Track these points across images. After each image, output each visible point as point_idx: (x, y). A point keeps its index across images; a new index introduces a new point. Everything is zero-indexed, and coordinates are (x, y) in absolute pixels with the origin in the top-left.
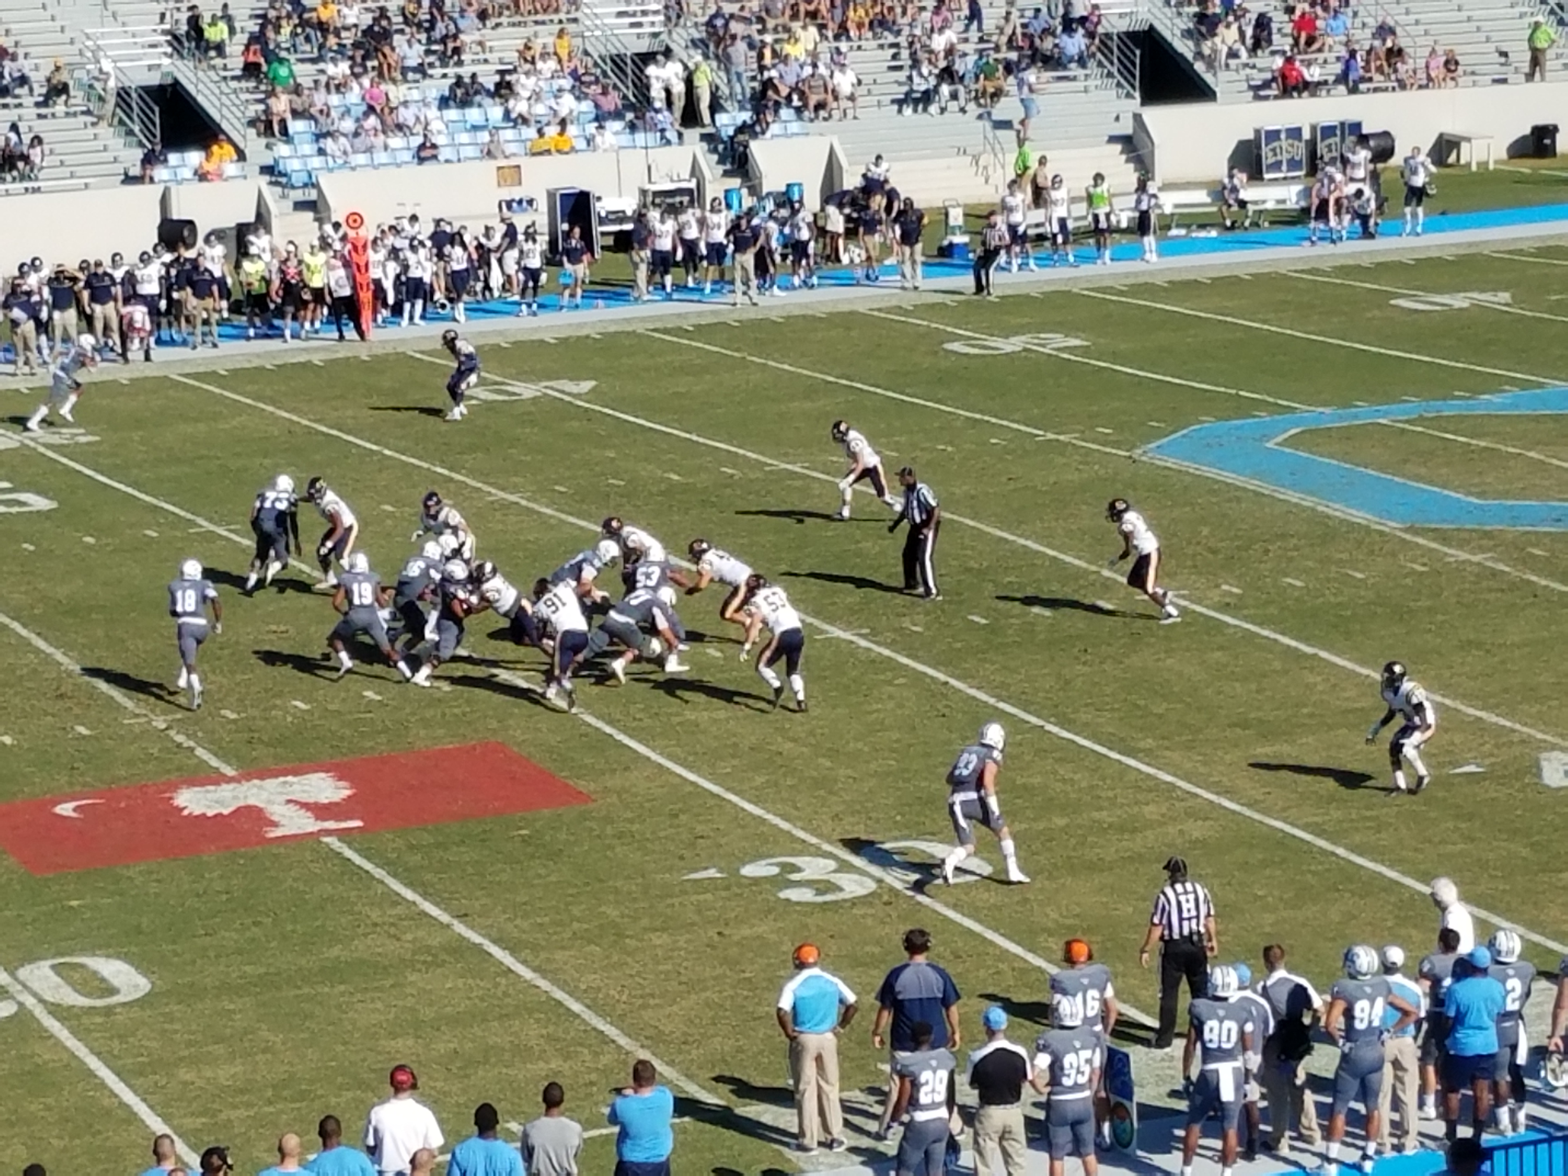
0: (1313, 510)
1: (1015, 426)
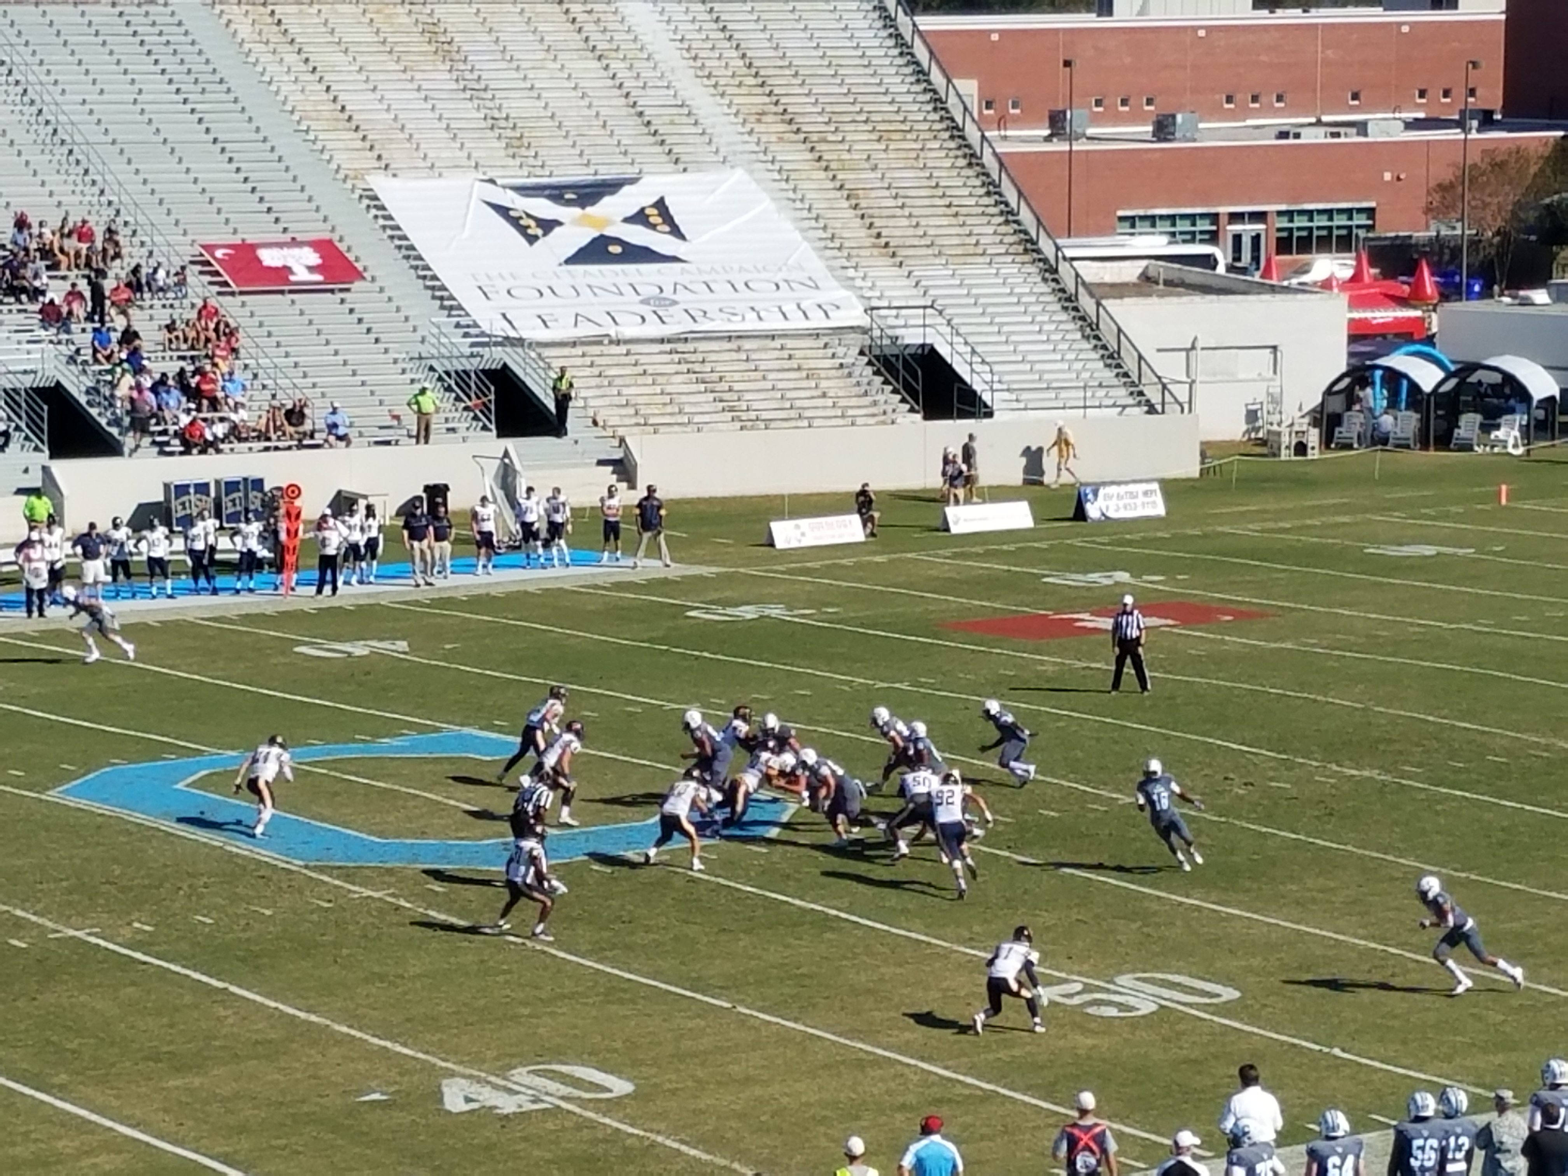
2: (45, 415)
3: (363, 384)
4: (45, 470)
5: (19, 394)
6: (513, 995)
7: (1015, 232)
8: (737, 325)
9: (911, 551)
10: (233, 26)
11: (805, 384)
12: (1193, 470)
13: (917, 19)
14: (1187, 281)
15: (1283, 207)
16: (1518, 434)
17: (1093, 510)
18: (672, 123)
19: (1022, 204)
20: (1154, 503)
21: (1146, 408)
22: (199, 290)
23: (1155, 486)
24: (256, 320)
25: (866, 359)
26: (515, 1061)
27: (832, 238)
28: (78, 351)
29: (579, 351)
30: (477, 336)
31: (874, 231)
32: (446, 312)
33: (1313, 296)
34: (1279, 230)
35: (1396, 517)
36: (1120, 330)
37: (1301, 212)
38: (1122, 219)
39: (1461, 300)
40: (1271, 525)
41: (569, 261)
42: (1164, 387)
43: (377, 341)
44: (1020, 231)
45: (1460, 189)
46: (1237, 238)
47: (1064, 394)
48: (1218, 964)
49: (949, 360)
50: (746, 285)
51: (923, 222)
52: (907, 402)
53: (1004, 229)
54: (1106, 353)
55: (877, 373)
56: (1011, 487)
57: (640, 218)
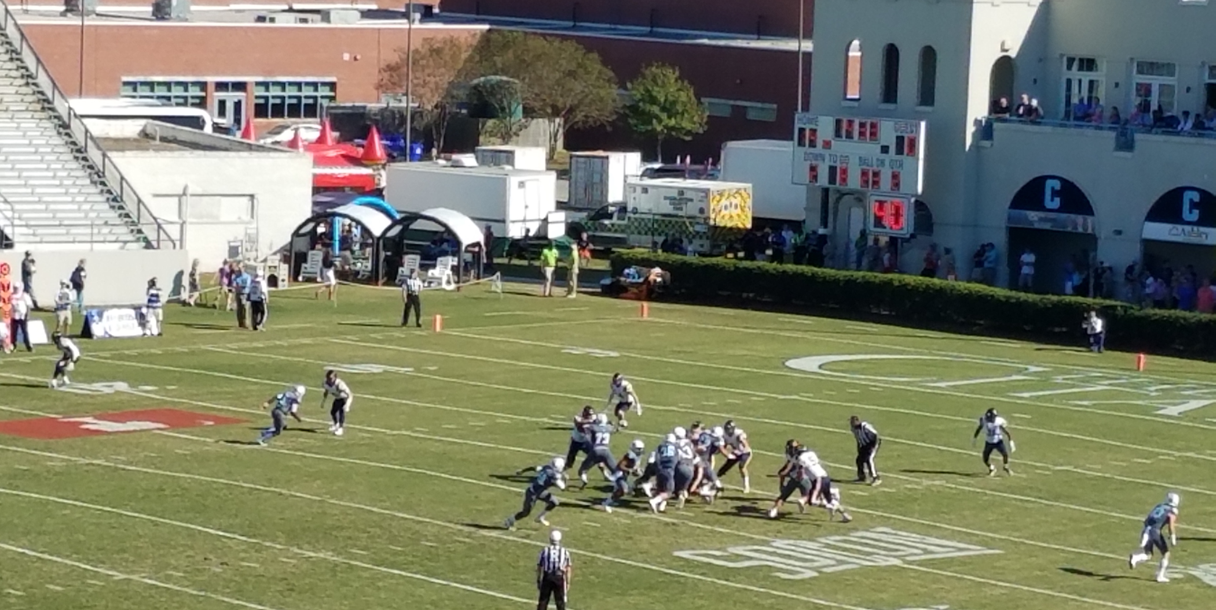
7: (34, 93)
14: (179, 138)
15: (261, 79)
16: (450, 273)
17: (97, 329)
19: (40, 69)
21: (144, 244)
33: (280, 155)
34: (257, 97)
35: (350, 340)
36: (122, 178)
37: (275, 84)
38: (126, 84)
39: (405, 160)
40: (247, 345)
42: (159, 227)
44: (38, 92)
45: (405, 69)
46: (222, 104)
47: (74, 231)
53: (25, 90)
54: (111, 197)
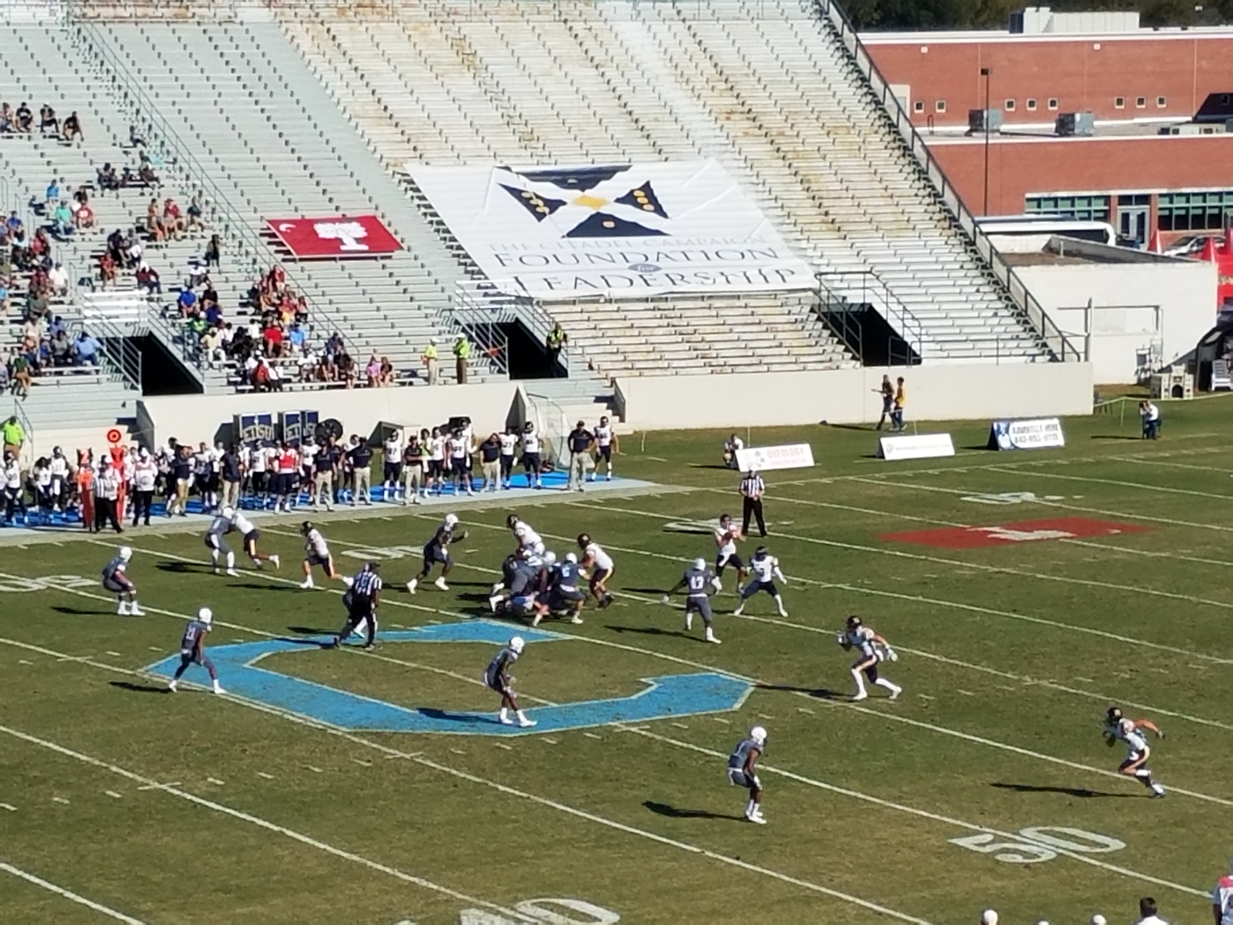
0: (281, 717)
1: (41, 650)
2: (140, 360)
3: (400, 335)
4: (140, 404)
5: (118, 342)
6: (520, 840)
7: (940, 212)
8: (709, 288)
9: (851, 475)
10: (296, 41)
11: (765, 336)
12: (1088, 408)
13: (859, 35)
14: (1084, 252)
15: (1164, 191)
17: (1004, 442)
18: (656, 120)
19: (946, 188)
20: (1055, 435)
21: (1049, 357)
22: (267, 257)
23: (1056, 421)
24: (312, 283)
25: (815, 316)
26: (521, 895)
27: (789, 215)
28: (166, 308)
29: (578, 308)
30: (494, 295)
31: (823, 210)
32: (469, 276)
33: (1189, 265)
34: (1161, 209)
36: (1027, 293)
37: (1180, 195)
38: (1029, 200)
40: (1153, 454)
41: (570, 234)
42: (1064, 340)
43: (412, 299)
44: (945, 210)
46: (1126, 217)
47: (979, 345)
48: (1107, 820)
49: (884, 316)
50: (717, 254)
51: (864, 202)
52: (850, 351)
53: (932, 208)
54: (1016, 311)
55: (825, 327)
56: (936, 422)
57: (630, 199)
